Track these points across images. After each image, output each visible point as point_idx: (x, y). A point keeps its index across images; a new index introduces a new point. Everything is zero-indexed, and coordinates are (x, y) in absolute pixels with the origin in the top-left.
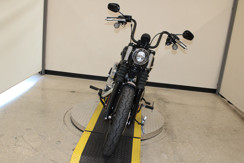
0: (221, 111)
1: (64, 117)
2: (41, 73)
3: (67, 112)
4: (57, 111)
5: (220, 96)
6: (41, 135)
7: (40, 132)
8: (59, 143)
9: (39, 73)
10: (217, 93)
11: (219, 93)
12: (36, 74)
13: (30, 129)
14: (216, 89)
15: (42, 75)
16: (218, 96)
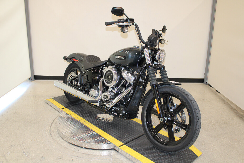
0: (209, 102)
1: (51, 126)
2: (30, 79)
3: (54, 120)
4: (44, 120)
5: (208, 85)
6: (25, 151)
7: (24, 148)
8: (43, 159)
9: (29, 79)
10: (205, 82)
11: (207, 83)
12: (26, 81)
13: (14, 145)
14: (204, 78)
15: (32, 81)
16: (206, 85)
